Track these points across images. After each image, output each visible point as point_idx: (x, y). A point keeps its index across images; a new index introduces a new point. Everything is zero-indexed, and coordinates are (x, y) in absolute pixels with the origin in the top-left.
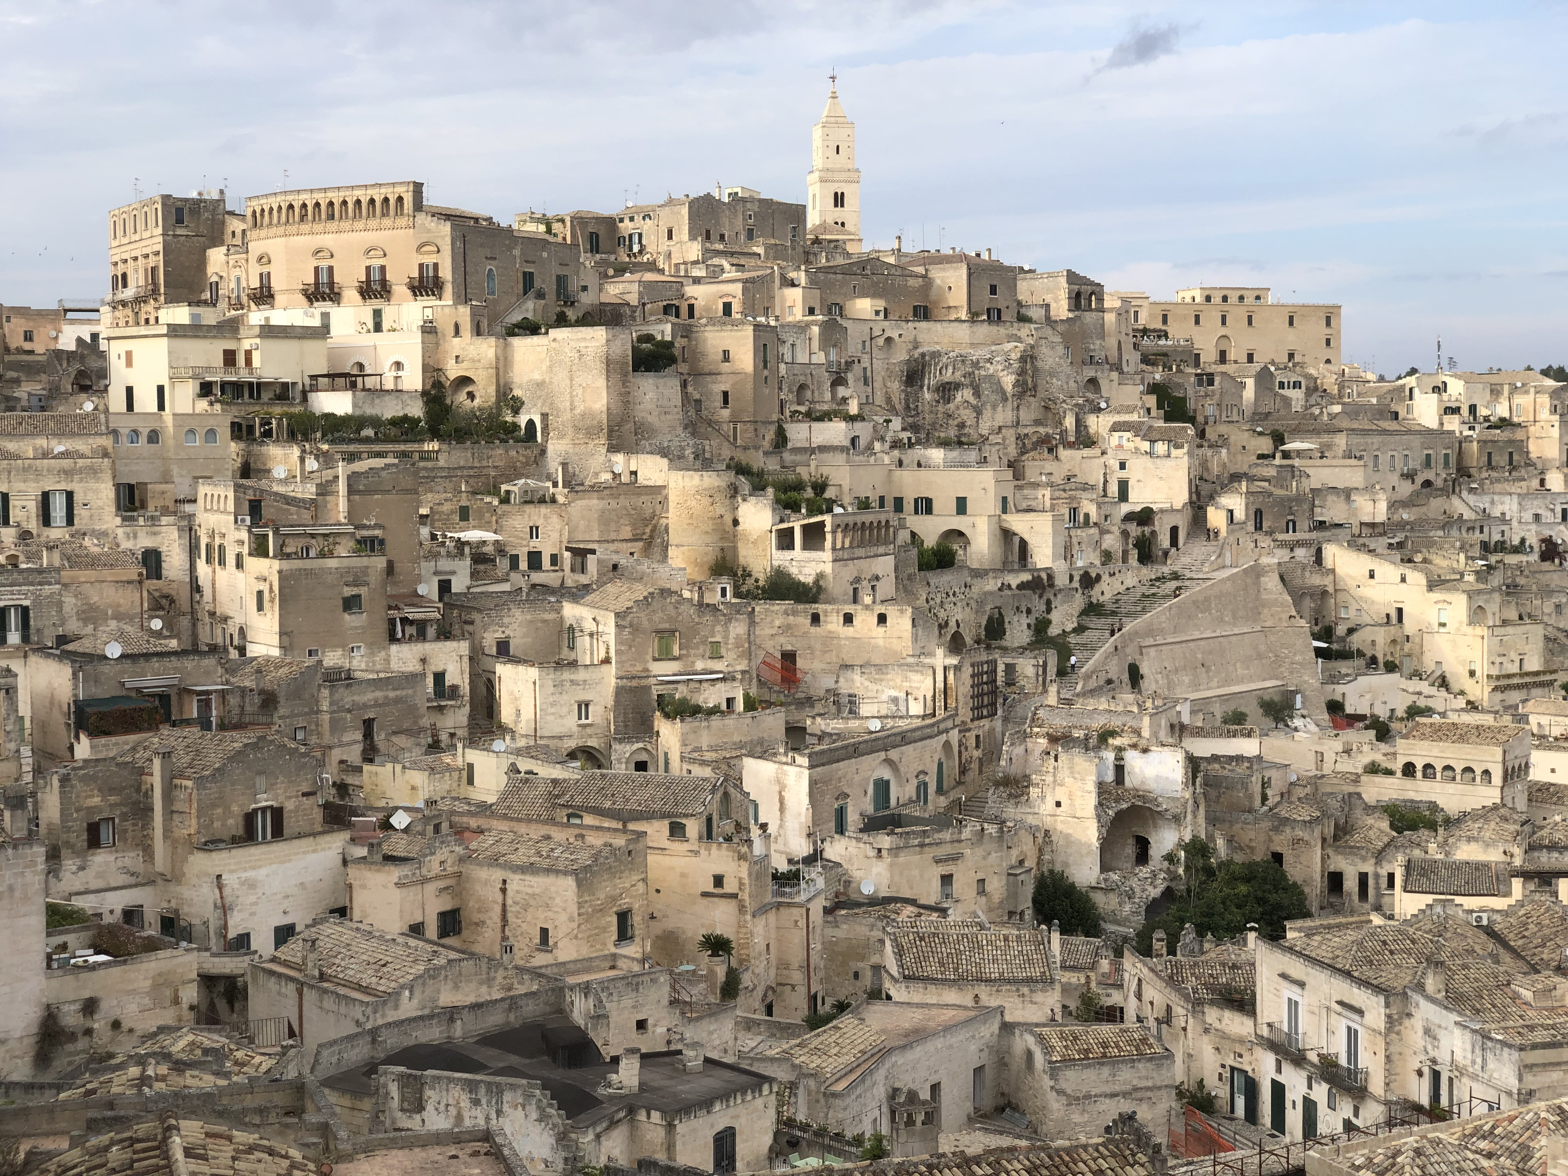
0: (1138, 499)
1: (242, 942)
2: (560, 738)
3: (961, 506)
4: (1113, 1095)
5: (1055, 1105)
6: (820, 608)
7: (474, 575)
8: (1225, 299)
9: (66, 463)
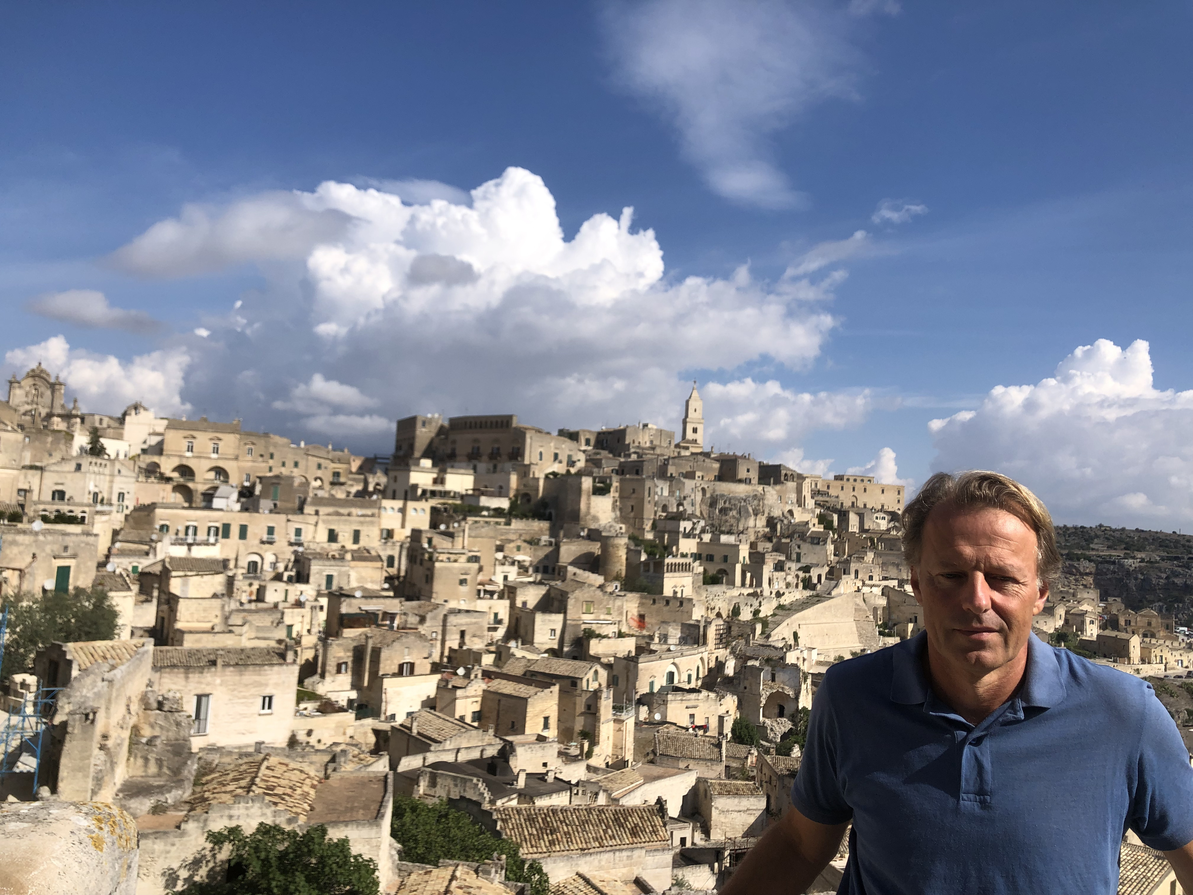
0: (805, 561)
1: (393, 717)
2: (542, 644)
3: (725, 559)
4: (740, 811)
5: (714, 813)
6: (657, 597)
7: (519, 574)
8: (855, 480)
9: (362, 519)
